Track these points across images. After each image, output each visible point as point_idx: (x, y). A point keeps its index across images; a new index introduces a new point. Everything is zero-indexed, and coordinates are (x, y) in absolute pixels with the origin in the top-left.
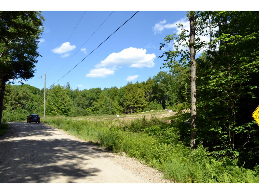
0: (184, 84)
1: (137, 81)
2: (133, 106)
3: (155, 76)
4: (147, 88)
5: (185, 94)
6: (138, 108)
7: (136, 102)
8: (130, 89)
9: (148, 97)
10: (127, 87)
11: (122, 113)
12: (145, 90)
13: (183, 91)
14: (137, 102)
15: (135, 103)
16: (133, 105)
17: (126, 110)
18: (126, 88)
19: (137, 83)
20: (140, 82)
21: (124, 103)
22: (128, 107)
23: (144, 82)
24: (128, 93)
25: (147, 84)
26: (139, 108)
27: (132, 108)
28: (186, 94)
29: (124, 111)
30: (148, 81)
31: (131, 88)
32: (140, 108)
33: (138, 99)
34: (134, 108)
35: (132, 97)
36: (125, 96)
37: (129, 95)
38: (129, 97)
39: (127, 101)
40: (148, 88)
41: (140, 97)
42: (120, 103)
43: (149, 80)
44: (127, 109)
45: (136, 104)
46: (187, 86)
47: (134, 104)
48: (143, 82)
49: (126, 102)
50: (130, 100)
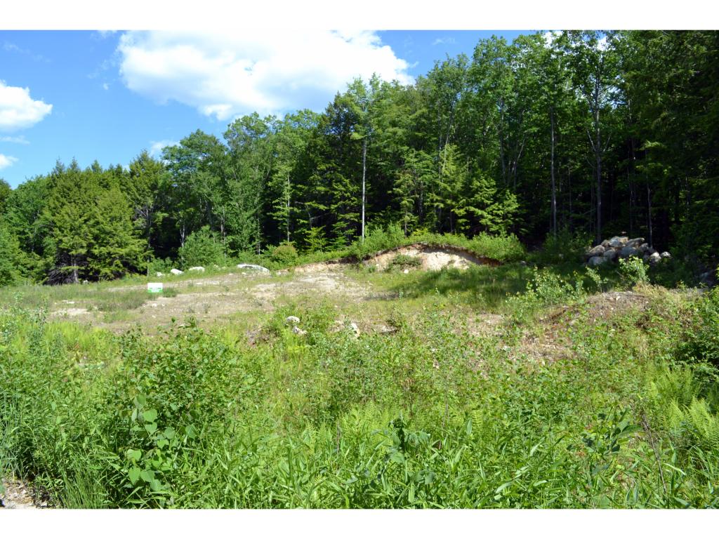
0: (282, 183)
1: (93, 163)
2: (83, 251)
3: (171, 148)
4: (134, 189)
5: (283, 216)
6: (104, 260)
7: (96, 238)
8: (69, 189)
9: (140, 222)
10: (54, 180)
11: (38, 280)
12: (129, 197)
13: (277, 204)
14: (103, 236)
15: (92, 241)
16: (82, 247)
17: (53, 268)
18: (52, 183)
19: (96, 168)
20: (105, 166)
21: (48, 240)
22: (64, 256)
23: (119, 167)
24: (63, 204)
25: (132, 174)
26: (108, 261)
27: (81, 260)
28: (286, 215)
29: (47, 271)
30: (138, 165)
31: (72, 184)
32: (115, 258)
33: (108, 228)
34: (89, 259)
35: (81, 220)
36: (47, 214)
37: (67, 208)
38: (66, 217)
39: (59, 232)
40: (138, 190)
41: (113, 219)
42: (27, 239)
43: (140, 162)
44: (58, 264)
45: (97, 246)
46: (289, 188)
47: (90, 246)
48: (115, 167)
49: (52, 236)
50: (71, 230)
